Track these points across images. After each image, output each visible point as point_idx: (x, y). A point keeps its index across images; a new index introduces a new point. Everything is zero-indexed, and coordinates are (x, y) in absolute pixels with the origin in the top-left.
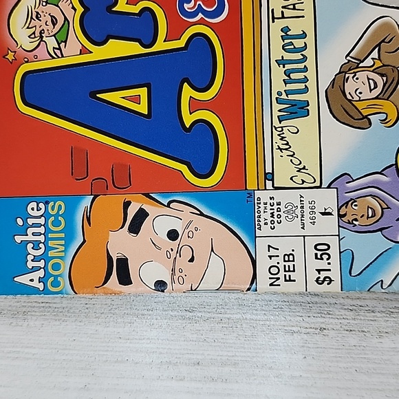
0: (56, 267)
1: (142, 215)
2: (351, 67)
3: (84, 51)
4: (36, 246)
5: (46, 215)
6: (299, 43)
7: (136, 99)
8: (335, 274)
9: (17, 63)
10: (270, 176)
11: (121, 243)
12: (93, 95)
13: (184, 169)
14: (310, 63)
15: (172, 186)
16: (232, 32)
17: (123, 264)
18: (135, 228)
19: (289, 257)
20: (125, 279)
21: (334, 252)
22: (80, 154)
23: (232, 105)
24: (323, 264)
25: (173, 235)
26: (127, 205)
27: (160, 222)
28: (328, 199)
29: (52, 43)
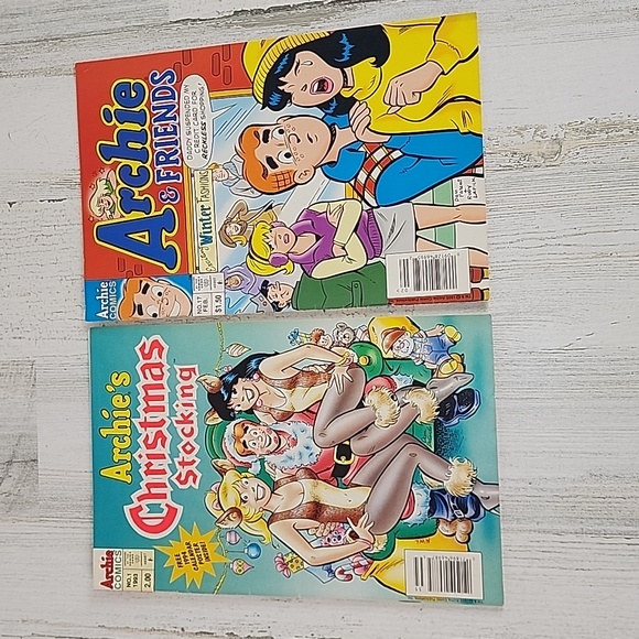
0: (113, 309)
1: (147, 286)
2: (228, 222)
3: (122, 216)
4: (105, 300)
5: (108, 288)
6: (208, 212)
7: (144, 237)
8: (223, 308)
9: (94, 222)
10: (198, 268)
11: (139, 298)
12: (126, 235)
13: (163, 266)
14: (212, 220)
15: (159, 274)
16: (181, 207)
17: (140, 306)
18: (144, 292)
19: (205, 302)
20: (141, 313)
21: (223, 299)
22: (122, 260)
23: (181, 238)
24: (218, 304)
25: (160, 294)
26: (141, 282)
27: (155, 288)
28: (221, 277)
29: (108, 213)
